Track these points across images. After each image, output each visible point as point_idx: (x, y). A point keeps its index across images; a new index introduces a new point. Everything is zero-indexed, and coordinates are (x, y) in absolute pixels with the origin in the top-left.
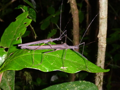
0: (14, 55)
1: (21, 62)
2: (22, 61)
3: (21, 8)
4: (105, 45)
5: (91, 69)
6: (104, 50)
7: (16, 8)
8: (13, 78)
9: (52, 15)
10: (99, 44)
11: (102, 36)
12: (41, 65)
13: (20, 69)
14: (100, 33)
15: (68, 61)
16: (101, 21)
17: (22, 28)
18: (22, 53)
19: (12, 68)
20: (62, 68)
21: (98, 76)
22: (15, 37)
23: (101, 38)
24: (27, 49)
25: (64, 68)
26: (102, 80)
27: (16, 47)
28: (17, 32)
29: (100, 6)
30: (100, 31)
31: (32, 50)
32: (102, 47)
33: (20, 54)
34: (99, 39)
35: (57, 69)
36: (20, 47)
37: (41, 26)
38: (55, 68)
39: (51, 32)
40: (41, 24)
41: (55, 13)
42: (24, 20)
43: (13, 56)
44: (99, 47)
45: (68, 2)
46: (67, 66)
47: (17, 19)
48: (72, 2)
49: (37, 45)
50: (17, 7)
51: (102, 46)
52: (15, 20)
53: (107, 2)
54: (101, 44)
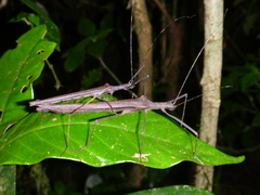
0: (17, 126)
1: (36, 143)
2: (38, 142)
3: (24, 19)
4: (217, 103)
5: (204, 156)
6: (215, 113)
7: (13, 20)
8: (12, 183)
9: (90, 38)
10: (204, 99)
11: (212, 82)
12: (87, 150)
13: (36, 162)
14: (205, 75)
15: (149, 139)
16: (207, 47)
17: (32, 64)
18: (37, 123)
19: (14, 159)
20: (137, 155)
21: (202, 172)
22: (16, 84)
23: (210, 85)
24: (51, 112)
25: (143, 156)
26: (211, 182)
27: (23, 107)
28: (21, 72)
29: (207, 12)
30: (205, 70)
31: (63, 115)
32: (211, 107)
33: (31, 126)
34: (205, 88)
35: (126, 158)
36: (35, 107)
37: (66, 63)
38: (121, 157)
39: (88, 76)
40: (65, 59)
41: (96, 34)
42: (38, 45)
43: (15, 129)
44: (204, 106)
45: (129, 7)
46: (148, 150)
47: (21, 42)
48: (138, 6)
49: (74, 102)
50: (15, 17)
51: (210, 103)
52: (14, 46)
53: (222, 4)
54: (210, 100)
